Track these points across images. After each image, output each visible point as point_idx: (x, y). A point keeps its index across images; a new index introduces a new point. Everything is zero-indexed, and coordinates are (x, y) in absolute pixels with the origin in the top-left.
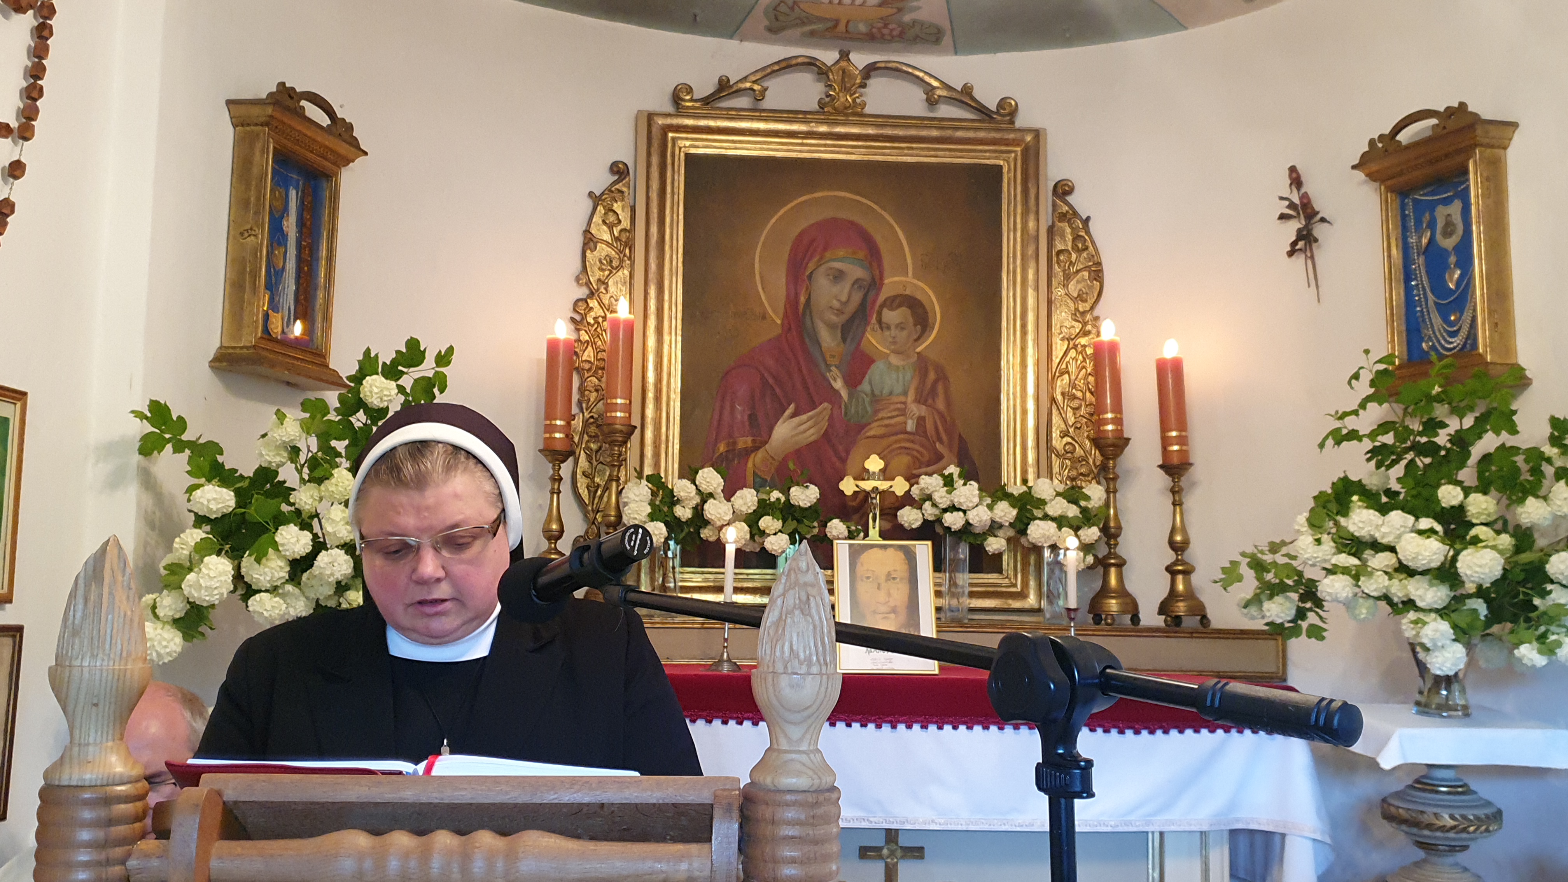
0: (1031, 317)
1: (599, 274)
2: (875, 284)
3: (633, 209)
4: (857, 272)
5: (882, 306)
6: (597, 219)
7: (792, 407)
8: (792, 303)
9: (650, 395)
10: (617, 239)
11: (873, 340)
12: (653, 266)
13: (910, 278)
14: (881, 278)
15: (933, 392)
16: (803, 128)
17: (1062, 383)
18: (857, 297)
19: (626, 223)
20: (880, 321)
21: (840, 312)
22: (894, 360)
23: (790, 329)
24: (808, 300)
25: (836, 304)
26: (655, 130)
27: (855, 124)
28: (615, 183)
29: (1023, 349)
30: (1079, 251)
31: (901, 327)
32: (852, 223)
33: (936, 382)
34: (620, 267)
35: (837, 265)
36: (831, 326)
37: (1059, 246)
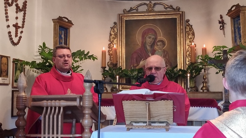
0: (182, 42)
1: (112, 40)
2: (156, 38)
3: (117, 29)
4: (153, 37)
5: (157, 42)
6: (112, 31)
7: (143, 59)
8: (142, 42)
9: (120, 58)
10: (115, 34)
11: (156, 47)
12: (120, 38)
13: (162, 37)
14: (157, 37)
15: (166, 56)
16: (143, 14)
17: (188, 53)
18: (153, 41)
19: (116, 32)
20: (157, 44)
21: (150, 43)
22: (159, 50)
23: (142, 47)
24: (145, 42)
25: (150, 42)
26: (120, 17)
27: (152, 13)
28: (114, 25)
29: (181, 48)
30: (190, 31)
31: (160, 45)
32: (152, 29)
33: (166, 54)
34: (115, 38)
35: (150, 36)
36: (149, 46)
37: (187, 30)
